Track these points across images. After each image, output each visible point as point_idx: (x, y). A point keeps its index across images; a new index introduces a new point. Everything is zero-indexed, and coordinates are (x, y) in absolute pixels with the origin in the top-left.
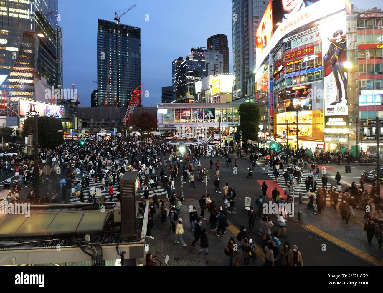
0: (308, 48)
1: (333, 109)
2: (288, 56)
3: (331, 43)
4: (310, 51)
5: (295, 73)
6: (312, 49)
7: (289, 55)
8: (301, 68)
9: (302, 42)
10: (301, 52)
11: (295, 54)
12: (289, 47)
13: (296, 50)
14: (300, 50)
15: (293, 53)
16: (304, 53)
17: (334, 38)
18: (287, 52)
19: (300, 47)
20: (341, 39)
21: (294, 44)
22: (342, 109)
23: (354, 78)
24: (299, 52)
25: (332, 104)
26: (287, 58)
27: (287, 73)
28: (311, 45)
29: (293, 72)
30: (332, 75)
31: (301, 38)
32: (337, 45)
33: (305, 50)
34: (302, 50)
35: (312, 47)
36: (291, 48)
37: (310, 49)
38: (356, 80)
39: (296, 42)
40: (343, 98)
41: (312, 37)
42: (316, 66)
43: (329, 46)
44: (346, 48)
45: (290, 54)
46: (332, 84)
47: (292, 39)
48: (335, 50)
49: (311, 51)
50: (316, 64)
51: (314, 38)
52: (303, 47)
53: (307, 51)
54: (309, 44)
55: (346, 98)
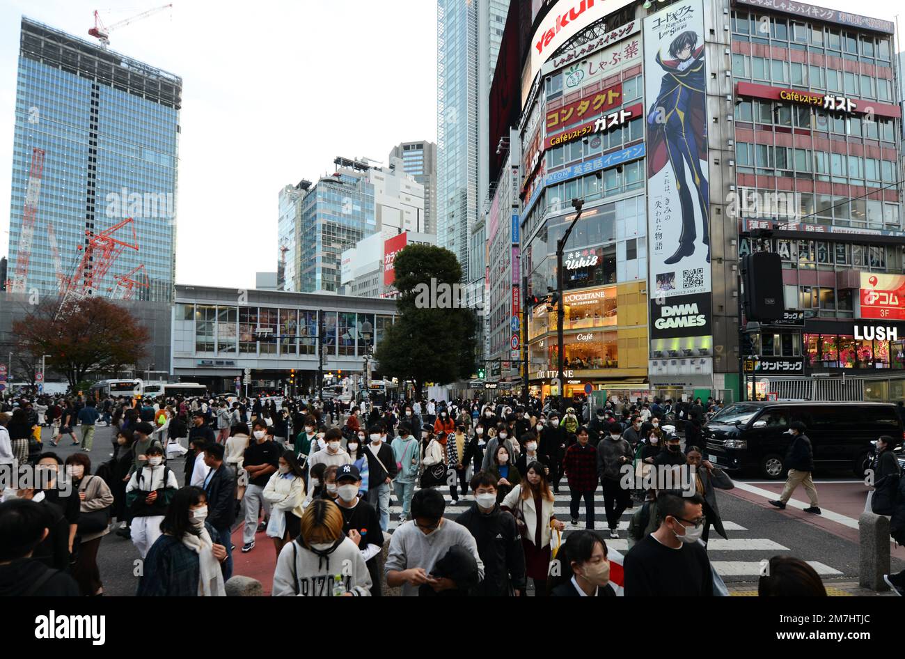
0: (605, 92)
1: (672, 275)
2: (553, 120)
3: (667, 72)
4: (610, 101)
5: (573, 170)
6: (617, 95)
7: (556, 115)
8: (586, 153)
9: (591, 74)
10: (587, 103)
11: (572, 110)
12: (557, 91)
13: (575, 98)
14: (585, 99)
15: (567, 107)
16: (596, 108)
17: (672, 59)
18: (551, 106)
19: (585, 89)
20: (693, 60)
21: (570, 80)
22: (695, 276)
23: (726, 181)
24: (583, 103)
25: (669, 261)
26: (549, 126)
27: (549, 171)
28: (614, 82)
29: (567, 166)
30: (668, 170)
31: (589, 61)
32: (681, 79)
33: (598, 97)
34: (591, 98)
35: (618, 88)
36: (561, 93)
37: (611, 94)
38: (729, 185)
39: (574, 75)
40: (698, 242)
41: (617, 57)
42: (626, 147)
43: (660, 82)
44: (704, 87)
45: (559, 111)
46: (668, 200)
47: (565, 63)
48: (675, 94)
49: (614, 98)
50: (627, 140)
51: (624, 60)
52: (595, 88)
53: (602, 102)
54: (608, 79)
55: (707, 240)
